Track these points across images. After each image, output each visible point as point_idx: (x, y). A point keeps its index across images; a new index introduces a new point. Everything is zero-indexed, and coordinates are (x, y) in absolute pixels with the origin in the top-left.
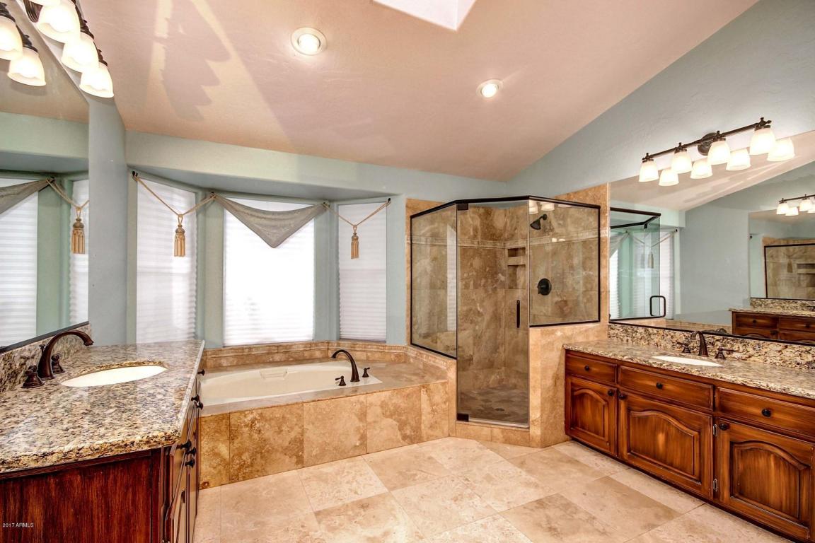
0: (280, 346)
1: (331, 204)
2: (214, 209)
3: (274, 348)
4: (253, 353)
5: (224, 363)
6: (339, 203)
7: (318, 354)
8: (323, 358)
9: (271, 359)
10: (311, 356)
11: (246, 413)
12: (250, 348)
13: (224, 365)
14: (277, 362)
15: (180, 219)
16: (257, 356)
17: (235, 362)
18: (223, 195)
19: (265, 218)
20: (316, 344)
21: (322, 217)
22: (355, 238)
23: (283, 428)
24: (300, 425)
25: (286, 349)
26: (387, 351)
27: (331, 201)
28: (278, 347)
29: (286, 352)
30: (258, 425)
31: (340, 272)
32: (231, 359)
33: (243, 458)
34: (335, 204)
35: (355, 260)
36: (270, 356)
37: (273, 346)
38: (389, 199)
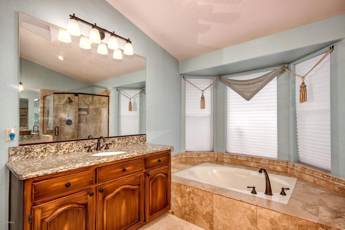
0: (254, 158)
1: (289, 65)
2: (221, 84)
3: (250, 158)
4: (238, 159)
5: (225, 160)
6: (294, 63)
7: (279, 168)
8: (283, 172)
9: (248, 165)
10: (274, 168)
11: (187, 187)
12: (237, 155)
13: (225, 162)
14: (252, 167)
15: (203, 92)
16: (241, 161)
17: (230, 161)
18: (224, 77)
19: (243, 84)
20: (278, 162)
21: (283, 76)
22: (303, 87)
23: (203, 203)
24: (212, 206)
25: (257, 160)
26: (331, 181)
27: (289, 63)
28: (252, 158)
29: (257, 162)
30: (192, 195)
31: (297, 113)
32: (228, 160)
33: (186, 209)
34: (292, 65)
35: (304, 103)
36: (248, 162)
37: (250, 157)
38: (333, 47)
